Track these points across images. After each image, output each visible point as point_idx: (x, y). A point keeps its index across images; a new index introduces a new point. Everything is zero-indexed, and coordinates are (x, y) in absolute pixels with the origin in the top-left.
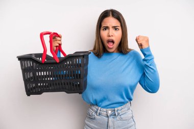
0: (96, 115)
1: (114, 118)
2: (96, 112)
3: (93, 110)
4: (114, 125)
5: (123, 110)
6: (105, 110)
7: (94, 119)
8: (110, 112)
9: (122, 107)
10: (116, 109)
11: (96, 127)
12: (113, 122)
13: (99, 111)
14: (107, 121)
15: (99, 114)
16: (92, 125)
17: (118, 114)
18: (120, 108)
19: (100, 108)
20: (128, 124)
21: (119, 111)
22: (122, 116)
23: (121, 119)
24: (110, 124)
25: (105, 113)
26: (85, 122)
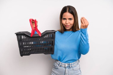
0: (58, 66)
1: (69, 69)
2: (59, 65)
3: (57, 63)
4: (69, 73)
5: (74, 64)
6: (64, 64)
7: (58, 68)
8: (67, 65)
9: (74, 62)
10: (70, 64)
11: (58, 73)
12: (68, 72)
13: (60, 64)
14: (65, 70)
15: (61, 66)
16: (56, 72)
17: (72, 66)
18: (73, 63)
19: (61, 63)
20: (77, 72)
21: (72, 65)
22: (74, 68)
23: (73, 70)
24: (67, 72)
25: (64, 65)
26: (52, 70)
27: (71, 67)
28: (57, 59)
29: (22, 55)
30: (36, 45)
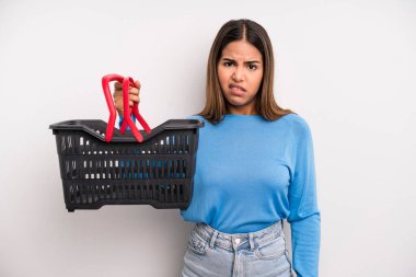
0: (207, 248)
1: (246, 254)
2: (209, 241)
3: (201, 235)
4: (246, 269)
5: (267, 237)
6: (227, 236)
7: (204, 254)
8: (238, 241)
9: (265, 230)
10: (251, 235)
11: (207, 271)
12: (245, 264)
13: (214, 239)
14: (231, 260)
15: (216, 245)
16: (200, 267)
17: (256, 245)
18: (259, 233)
19: (216, 233)
20: (276, 266)
21: (257, 240)
22: (264, 251)
23: (262, 257)
24: (239, 266)
25: (228, 243)
26: (183, 261)
27: (252, 246)
28: (203, 219)
29: (71, 208)
30: (129, 171)
